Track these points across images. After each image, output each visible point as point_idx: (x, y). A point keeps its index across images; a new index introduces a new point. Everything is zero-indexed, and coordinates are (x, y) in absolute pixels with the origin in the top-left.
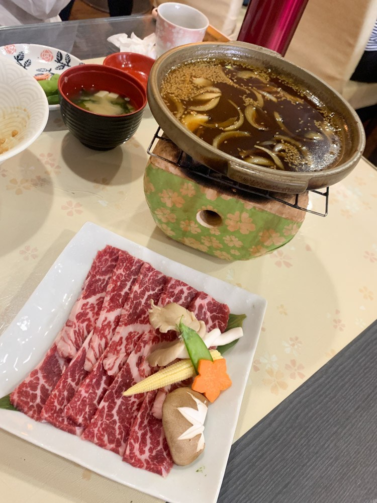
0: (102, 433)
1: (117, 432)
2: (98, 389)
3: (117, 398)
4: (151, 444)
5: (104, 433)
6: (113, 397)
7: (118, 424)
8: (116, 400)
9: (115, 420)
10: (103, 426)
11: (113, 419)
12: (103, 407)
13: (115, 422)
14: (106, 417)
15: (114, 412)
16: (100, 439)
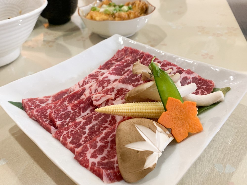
0: (70, 135)
1: (83, 139)
2: (83, 112)
3: (94, 120)
4: (106, 155)
5: (71, 136)
6: (92, 118)
7: (86, 135)
8: (92, 121)
9: (86, 132)
10: (73, 132)
11: (84, 131)
12: (80, 122)
13: (84, 133)
14: (79, 128)
15: (88, 127)
16: (65, 139)
